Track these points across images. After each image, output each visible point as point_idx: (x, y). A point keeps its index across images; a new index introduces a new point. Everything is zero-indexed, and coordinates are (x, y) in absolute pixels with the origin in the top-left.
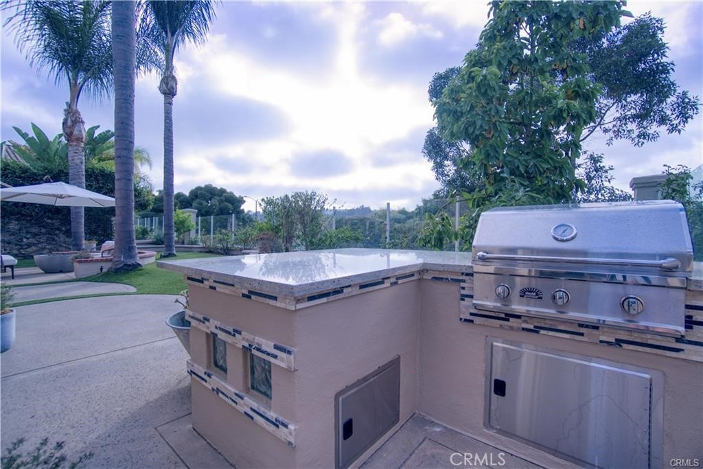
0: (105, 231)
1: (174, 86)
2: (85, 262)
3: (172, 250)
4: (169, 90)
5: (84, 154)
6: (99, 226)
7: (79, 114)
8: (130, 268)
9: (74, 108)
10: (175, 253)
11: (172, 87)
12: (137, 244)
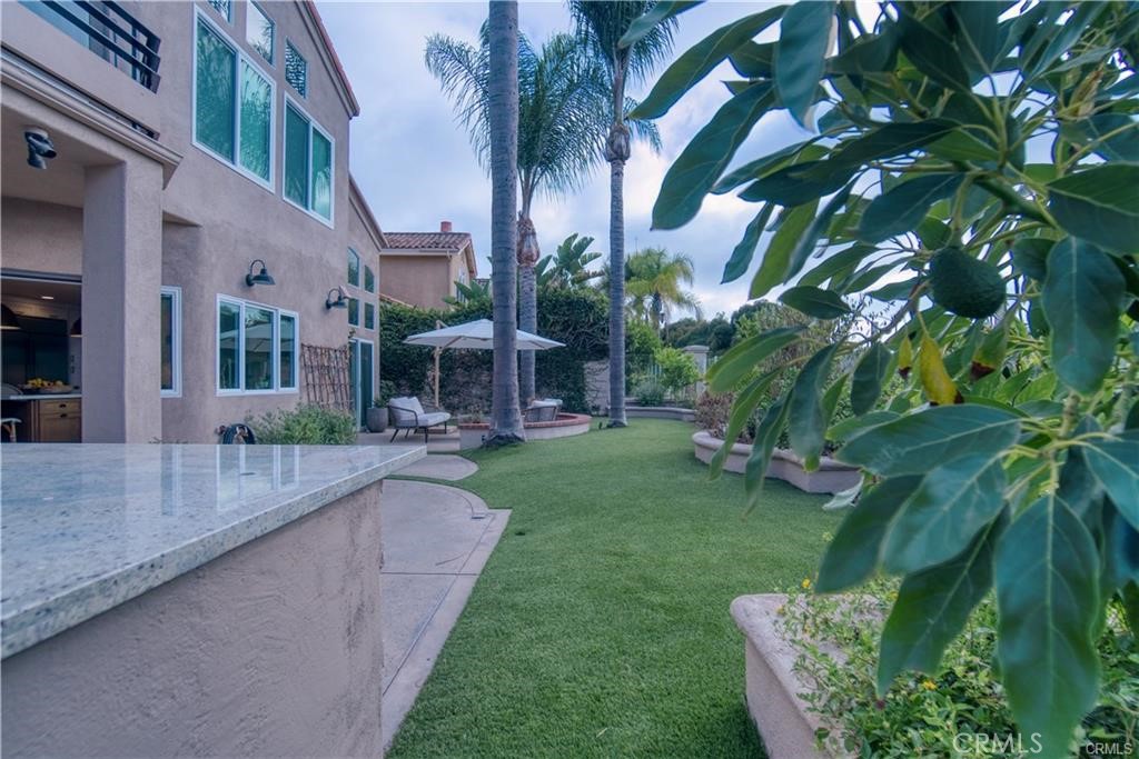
0: (575, 383)
1: (623, 143)
2: (473, 428)
3: (621, 417)
4: (616, 152)
5: (535, 277)
6: (568, 377)
7: (531, 224)
8: (501, 442)
9: (525, 218)
10: (626, 423)
11: (620, 146)
12: (627, 404)
